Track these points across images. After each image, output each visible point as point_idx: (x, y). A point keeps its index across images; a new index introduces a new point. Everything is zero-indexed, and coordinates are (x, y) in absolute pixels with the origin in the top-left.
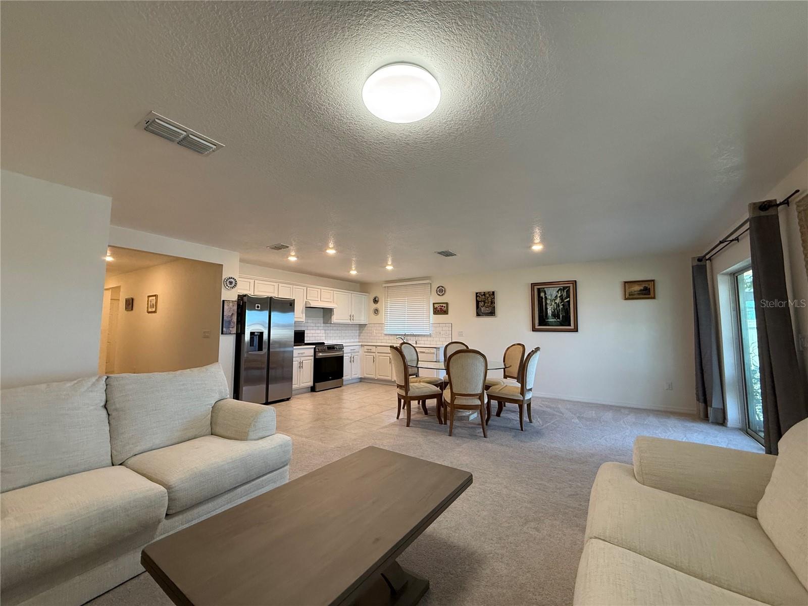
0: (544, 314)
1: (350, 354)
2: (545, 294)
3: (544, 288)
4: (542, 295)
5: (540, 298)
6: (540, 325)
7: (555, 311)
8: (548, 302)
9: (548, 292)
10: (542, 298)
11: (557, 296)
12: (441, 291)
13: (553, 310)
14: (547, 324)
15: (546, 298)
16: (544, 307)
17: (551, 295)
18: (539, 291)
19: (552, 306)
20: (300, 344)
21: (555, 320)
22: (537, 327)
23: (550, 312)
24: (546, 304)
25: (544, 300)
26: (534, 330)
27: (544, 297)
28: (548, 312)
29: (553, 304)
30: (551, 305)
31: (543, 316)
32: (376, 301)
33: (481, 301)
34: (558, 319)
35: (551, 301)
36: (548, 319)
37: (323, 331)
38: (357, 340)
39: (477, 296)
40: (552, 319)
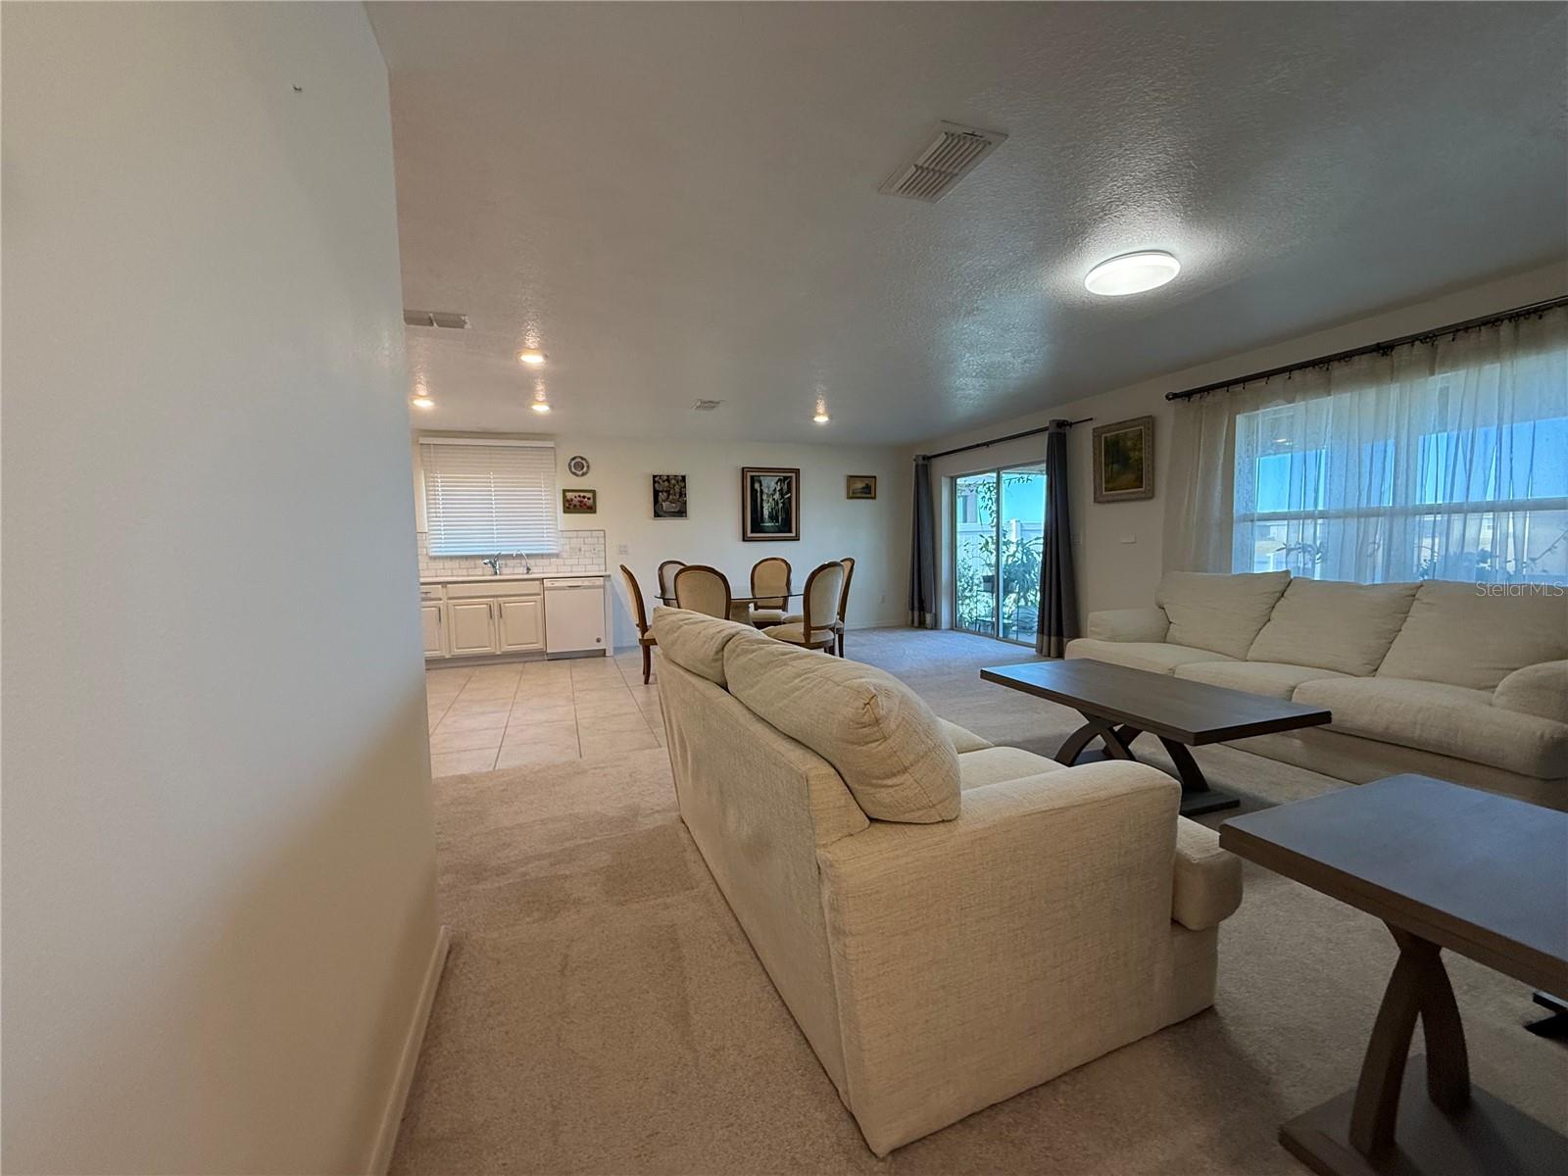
0: (759, 514)
2: (761, 485)
3: (759, 477)
4: (757, 486)
5: (753, 490)
6: (752, 531)
8: (765, 497)
9: (765, 482)
10: (756, 489)
11: (775, 489)
12: (579, 466)
13: (770, 510)
14: (761, 530)
15: (762, 491)
16: (759, 504)
17: (769, 488)
18: (753, 478)
19: (769, 504)
21: (773, 524)
22: (749, 533)
23: (766, 513)
24: (762, 500)
25: (759, 494)
27: (759, 489)
28: (764, 512)
29: (771, 500)
31: (757, 517)
33: (661, 492)
34: (776, 521)
35: (768, 496)
36: (764, 522)
39: (654, 482)
40: (768, 524)
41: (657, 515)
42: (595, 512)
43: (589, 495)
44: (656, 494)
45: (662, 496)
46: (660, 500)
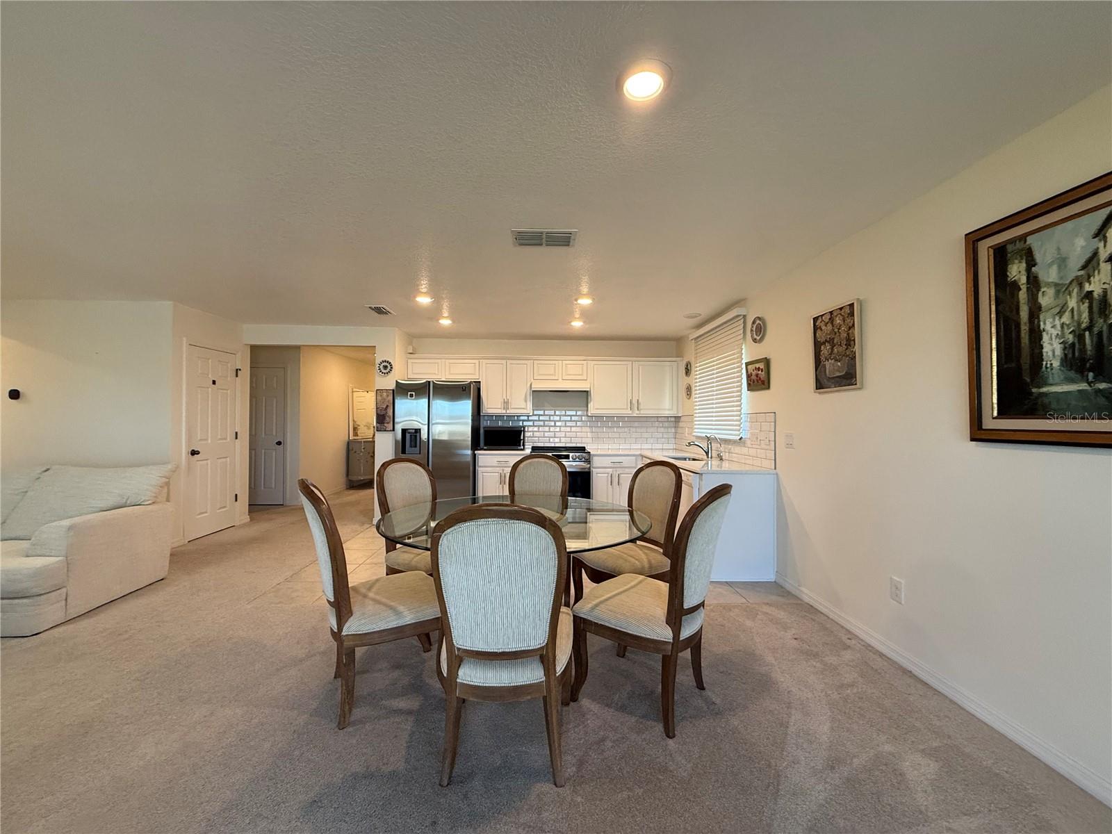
0: (1025, 360)
1: (611, 470)
2: (1031, 263)
3: (1023, 238)
4: (1017, 271)
5: (1004, 286)
6: (1004, 412)
7: (1080, 337)
8: (1046, 298)
9: (1044, 249)
10: (1015, 286)
11: (1095, 254)
12: (759, 330)
13: (1070, 338)
14: (1036, 408)
15: (1034, 283)
16: (1025, 328)
17: (1062, 262)
18: (1001, 257)
19: (1066, 318)
20: (512, 447)
21: (1083, 386)
22: (989, 423)
23: (1052, 349)
24: (1035, 311)
25: (1023, 295)
26: (979, 433)
27: (1024, 279)
28: (1047, 349)
29: (1072, 303)
30: (1061, 314)
31: (1019, 367)
32: (688, 371)
33: (824, 343)
34: (1097, 378)
35: (1062, 289)
36: (1046, 384)
37: (588, 429)
38: (671, 446)
39: (816, 328)
40: (1059, 386)
41: (820, 385)
42: (768, 388)
43: (761, 366)
44: (817, 345)
45: (825, 350)
46: (823, 358)
